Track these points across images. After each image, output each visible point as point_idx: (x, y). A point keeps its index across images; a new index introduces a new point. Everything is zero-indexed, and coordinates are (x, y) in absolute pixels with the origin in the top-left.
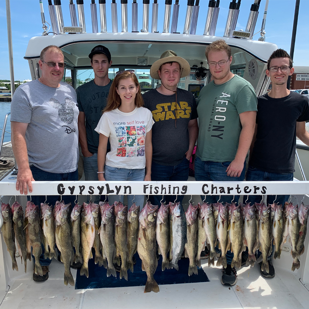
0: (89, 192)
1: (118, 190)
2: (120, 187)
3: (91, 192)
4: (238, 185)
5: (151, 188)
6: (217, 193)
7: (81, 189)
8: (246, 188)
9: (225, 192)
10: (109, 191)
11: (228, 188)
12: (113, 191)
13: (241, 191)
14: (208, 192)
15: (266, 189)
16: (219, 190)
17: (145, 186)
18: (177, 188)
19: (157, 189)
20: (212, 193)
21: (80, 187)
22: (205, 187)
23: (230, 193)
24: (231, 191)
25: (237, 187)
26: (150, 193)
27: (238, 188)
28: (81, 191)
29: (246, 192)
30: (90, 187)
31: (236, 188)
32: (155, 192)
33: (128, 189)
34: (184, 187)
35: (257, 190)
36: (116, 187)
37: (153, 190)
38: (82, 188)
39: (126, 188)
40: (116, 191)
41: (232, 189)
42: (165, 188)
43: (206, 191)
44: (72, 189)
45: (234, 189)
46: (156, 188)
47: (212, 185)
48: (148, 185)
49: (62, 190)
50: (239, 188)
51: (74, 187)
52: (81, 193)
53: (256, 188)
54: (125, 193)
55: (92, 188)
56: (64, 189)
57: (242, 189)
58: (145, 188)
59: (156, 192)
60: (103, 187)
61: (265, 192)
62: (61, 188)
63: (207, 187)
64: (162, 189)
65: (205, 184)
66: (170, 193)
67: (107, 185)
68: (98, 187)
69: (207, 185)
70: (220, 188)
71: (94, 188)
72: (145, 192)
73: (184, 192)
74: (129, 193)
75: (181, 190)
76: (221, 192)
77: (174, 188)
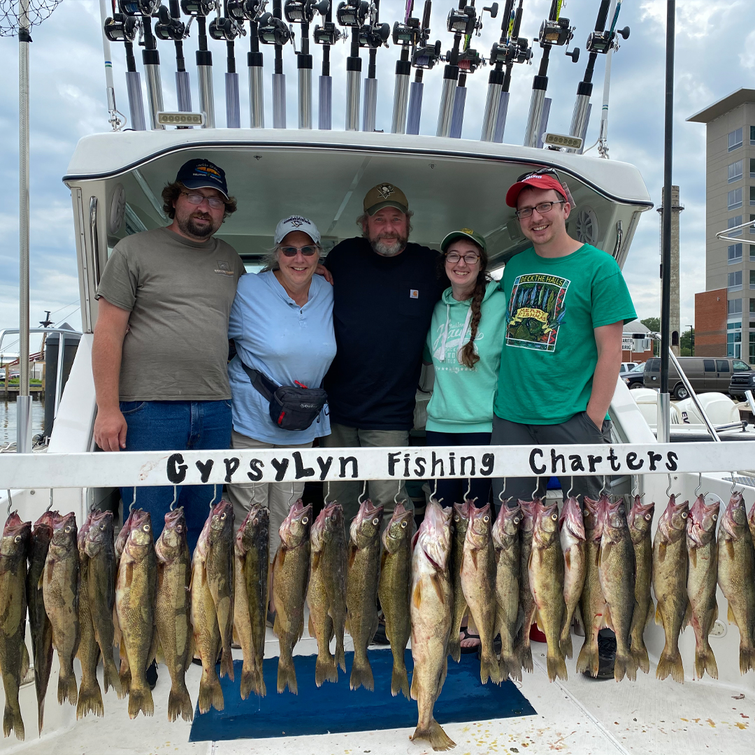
0: (250, 475)
1: (325, 467)
2: (330, 459)
3: (256, 474)
4: (612, 451)
5: (407, 461)
6: (564, 471)
7: (228, 467)
8: (632, 457)
9: (583, 469)
10: (301, 472)
11: (590, 457)
12: (311, 472)
13: (619, 465)
14: (544, 467)
15: (677, 459)
16: (568, 463)
17: (391, 456)
18: (470, 460)
19: (422, 463)
20: (554, 470)
21: (226, 461)
22: (537, 456)
23: (594, 470)
24: (597, 465)
25: (610, 455)
26: (405, 475)
27: (612, 458)
28: (230, 472)
29: (631, 466)
30: (252, 461)
31: (609, 458)
32: (416, 471)
33: (349, 465)
34: (486, 456)
35: (656, 461)
36: (320, 460)
37: (413, 466)
38: (232, 465)
39: (344, 462)
40: (318, 471)
41: (599, 459)
42: (441, 461)
43: (539, 467)
44: (205, 469)
45: (604, 459)
46: (418, 460)
47: (553, 451)
48: (400, 453)
49: (178, 471)
50: (616, 458)
51: (210, 463)
52: (228, 479)
53: (654, 457)
54: (343, 474)
55: (258, 465)
56: (186, 467)
57: (621, 460)
58: (392, 461)
59: (419, 470)
60: (286, 462)
61: (674, 467)
62: (177, 465)
63: (542, 455)
64: (435, 463)
66: (452, 472)
67: (297, 456)
68: (275, 462)
69: (540, 452)
70: (571, 457)
71: (262, 465)
72: (392, 472)
73: (486, 469)
74: (353, 476)
75: (479, 465)
76: (574, 469)
77: (463, 460)
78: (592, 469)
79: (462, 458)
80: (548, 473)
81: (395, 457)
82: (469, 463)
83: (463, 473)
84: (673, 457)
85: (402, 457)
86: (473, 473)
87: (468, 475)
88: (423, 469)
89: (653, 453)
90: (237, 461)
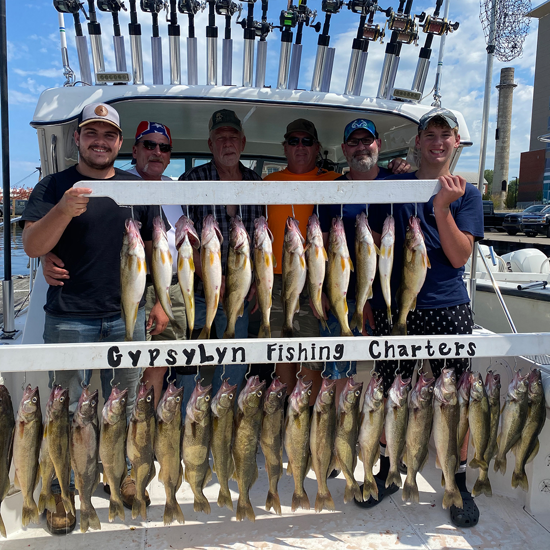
0: (167, 360)
1: (222, 355)
2: (225, 349)
3: (172, 360)
4: (429, 342)
5: (281, 350)
6: (394, 356)
7: (152, 355)
8: (443, 347)
9: (407, 355)
10: (204, 358)
11: (413, 347)
12: (211, 358)
13: (434, 352)
14: (380, 354)
15: (475, 347)
16: (397, 350)
17: (269, 346)
18: (327, 349)
19: (291, 351)
20: (386, 356)
21: (150, 351)
22: (375, 345)
23: (416, 356)
24: (417, 352)
25: (427, 345)
26: (279, 360)
27: (429, 347)
28: (153, 359)
29: (442, 353)
30: (169, 351)
31: (426, 347)
32: (287, 357)
33: (239, 353)
34: (338, 346)
35: (460, 349)
36: (218, 350)
37: (285, 353)
39: (235, 351)
40: (216, 358)
41: (419, 348)
42: (305, 349)
43: (376, 354)
44: (135, 357)
45: (423, 348)
46: (289, 349)
47: (386, 342)
48: (276, 344)
49: (115, 359)
50: (432, 347)
51: (139, 352)
53: (459, 346)
54: (234, 360)
55: (173, 354)
56: (121, 356)
57: (435, 348)
58: (270, 350)
59: (289, 357)
60: (193, 351)
61: (473, 353)
62: (115, 354)
63: (378, 345)
64: (301, 351)
65: (374, 341)
66: (313, 358)
67: (201, 347)
68: (185, 352)
69: (377, 343)
70: (399, 347)
71: (176, 354)
72: (269, 358)
73: (338, 355)
74: (242, 361)
75: (333, 353)
76: (401, 355)
77: (321, 349)
78: (414, 355)
79: (320, 348)
80: (382, 358)
81: (272, 348)
82: (325, 351)
83: (321, 358)
84: (473, 346)
85: (277, 347)
86: (328, 358)
87: (324, 359)
88: (292, 356)
89: (459, 343)
90: (158, 351)
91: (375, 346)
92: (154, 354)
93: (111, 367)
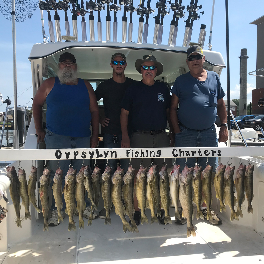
0: (82, 156)
1: (106, 154)
2: (108, 152)
3: (84, 156)
4: (199, 150)
5: (132, 152)
6: (184, 156)
8: (206, 152)
9: (190, 155)
10: (98, 156)
11: (192, 152)
12: (101, 156)
13: (202, 154)
14: (177, 155)
17: (127, 151)
19: (137, 153)
20: (180, 156)
21: (74, 152)
23: (194, 156)
24: (194, 154)
26: (132, 157)
28: (76, 155)
29: (206, 155)
32: (135, 156)
33: (114, 154)
34: (158, 151)
36: (104, 152)
37: (134, 154)
38: (76, 153)
39: (112, 153)
40: (104, 156)
41: (195, 152)
42: (143, 152)
43: (175, 155)
44: (68, 154)
45: (197, 152)
47: (180, 150)
49: (59, 155)
50: (201, 152)
52: (75, 158)
53: (213, 152)
54: (112, 157)
55: (84, 153)
56: (61, 154)
57: (203, 152)
58: (128, 152)
60: (93, 152)
61: (220, 155)
62: (59, 153)
64: (142, 153)
65: (174, 149)
66: (147, 156)
67: (97, 151)
69: (176, 150)
70: (186, 152)
71: (86, 153)
72: (128, 156)
73: (158, 155)
74: (115, 157)
75: (156, 154)
76: (187, 155)
78: (193, 155)
79: (150, 152)
81: (129, 151)
82: (153, 153)
83: (151, 156)
84: (220, 152)
85: (131, 151)
86: (154, 156)
88: (138, 155)
89: (213, 150)
90: (78, 152)
91: (175, 151)
92: (76, 154)
93: (57, 159)
